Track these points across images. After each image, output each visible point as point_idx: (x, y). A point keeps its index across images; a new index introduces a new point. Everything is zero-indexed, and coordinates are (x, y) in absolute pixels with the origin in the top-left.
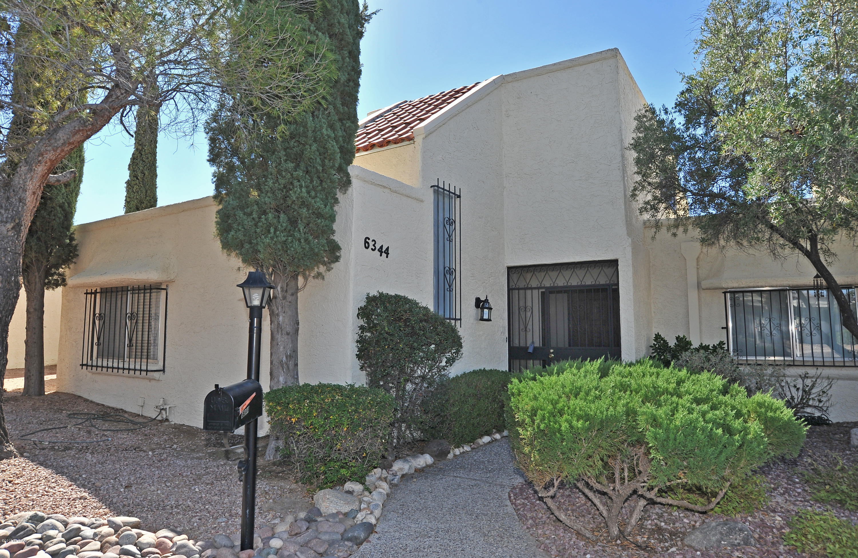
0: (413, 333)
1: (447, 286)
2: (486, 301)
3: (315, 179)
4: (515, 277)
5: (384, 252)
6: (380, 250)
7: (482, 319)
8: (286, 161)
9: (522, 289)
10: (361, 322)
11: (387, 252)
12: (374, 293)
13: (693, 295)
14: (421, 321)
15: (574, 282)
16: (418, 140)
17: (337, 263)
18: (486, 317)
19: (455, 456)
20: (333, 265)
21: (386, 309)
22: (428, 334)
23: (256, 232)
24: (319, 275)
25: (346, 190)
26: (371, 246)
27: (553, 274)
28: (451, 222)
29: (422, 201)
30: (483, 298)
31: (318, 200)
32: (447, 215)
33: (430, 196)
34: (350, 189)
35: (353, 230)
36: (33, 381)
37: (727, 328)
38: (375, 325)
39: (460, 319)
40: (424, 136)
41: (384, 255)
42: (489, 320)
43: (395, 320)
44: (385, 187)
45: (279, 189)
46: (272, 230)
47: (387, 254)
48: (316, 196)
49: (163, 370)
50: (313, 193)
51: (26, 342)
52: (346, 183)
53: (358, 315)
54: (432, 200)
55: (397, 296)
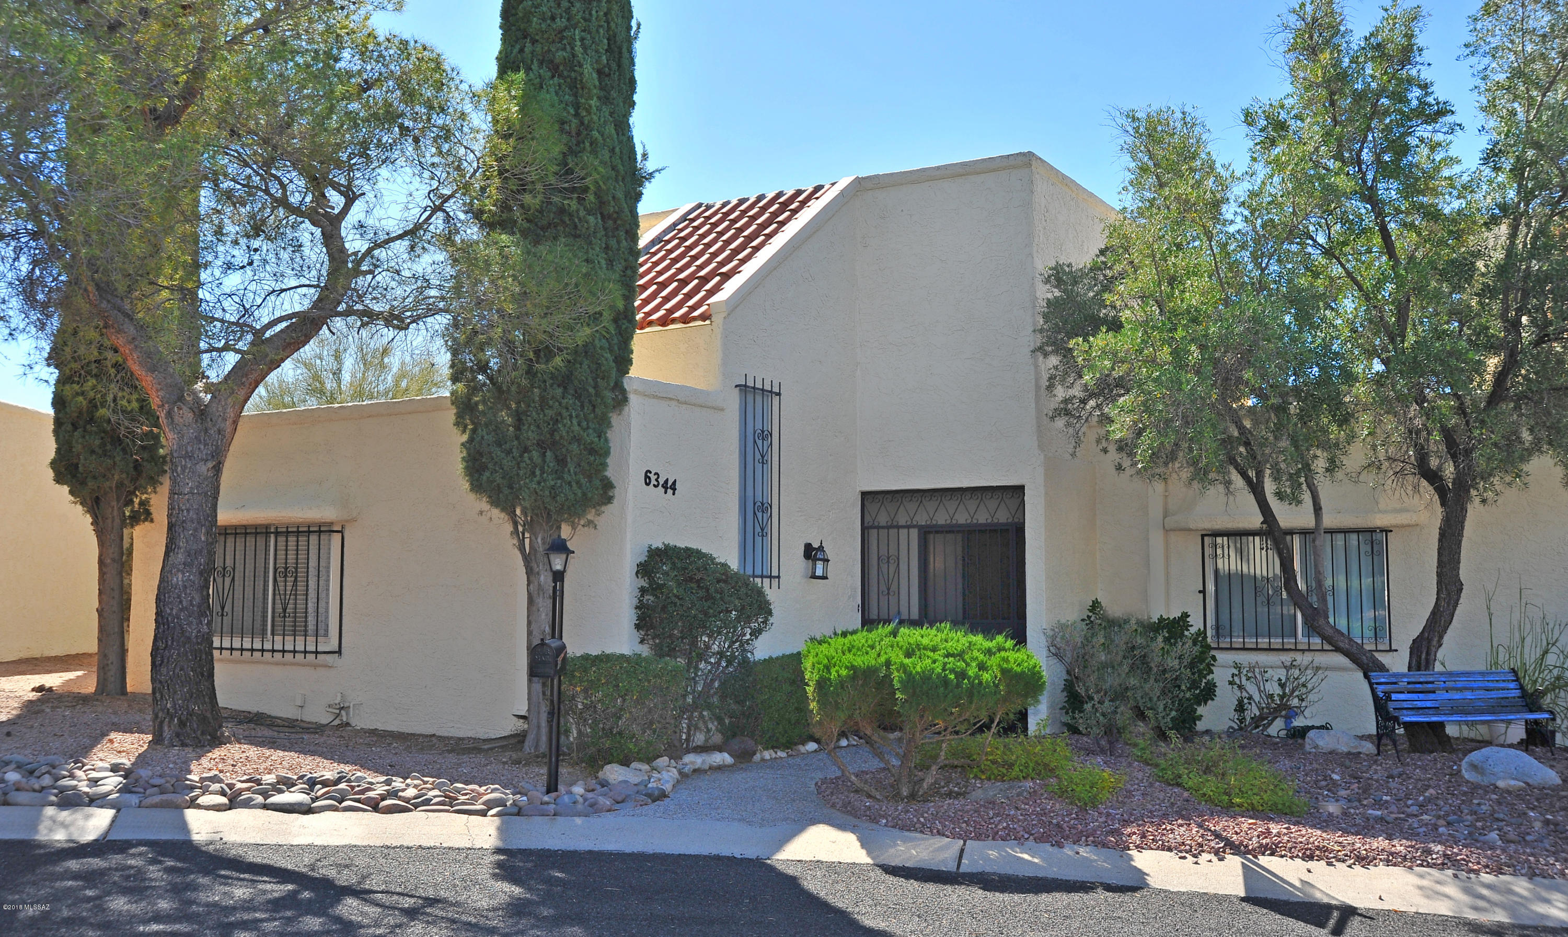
0: (708, 597)
1: (758, 529)
2: (821, 548)
3: (586, 404)
4: (872, 508)
5: (670, 487)
6: (665, 486)
7: (814, 577)
8: (551, 386)
9: (883, 527)
10: (643, 583)
11: (674, 488)
12: (658, 544)
13: (1157, 539)
14: (719, 581)
15: (962, 518)
16: (718, 319)
17: (610, 506)
18: (819, 572)
19: (763, 760)
20: (603, 508)
21: (674, 567)
22: (727, 599)
23: (518, 475)
24: (590, 523)
25: (621, 411)
26: (654, 482)
27: (931, 505)
28: (765, 435)
29: (722, 410)
30: (816, 545)
31: (591, 431)
32: (759, 426)
33: (733, 401)
34: (626, 408)
35: (631, 462)
36: (112, 673)
37: (1203, 592)
38: (660, 587)
39: (779, 577)
40: (725, 314)
41: (670, 491)
42: (824, 578)
43: (685, 580)
44: (671, 399)
45: (544, 422)
46: (538, 472)
47: (674, 489)
48: (588, 428)
49: (339, 652)
50: (584, 424)
51: (100, 612)
52: (621, 400)
53: (637, 573)
54: (737, 406)
55: (687, 549)
